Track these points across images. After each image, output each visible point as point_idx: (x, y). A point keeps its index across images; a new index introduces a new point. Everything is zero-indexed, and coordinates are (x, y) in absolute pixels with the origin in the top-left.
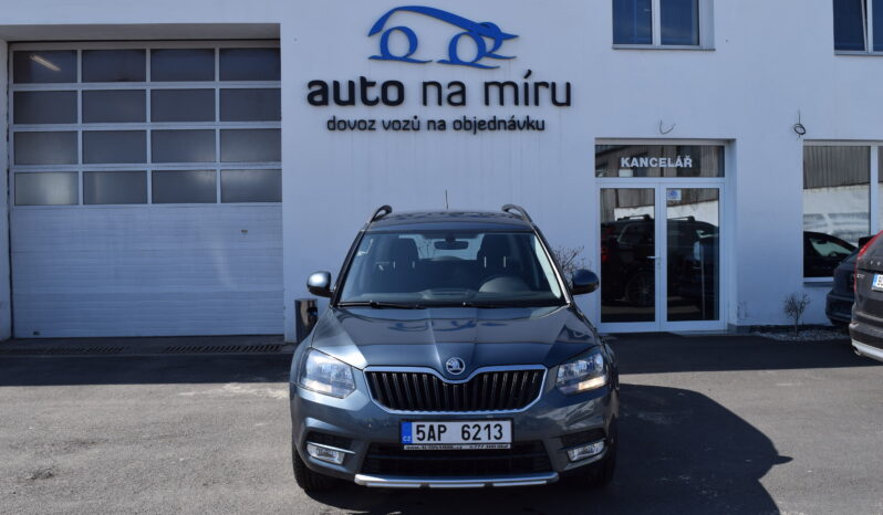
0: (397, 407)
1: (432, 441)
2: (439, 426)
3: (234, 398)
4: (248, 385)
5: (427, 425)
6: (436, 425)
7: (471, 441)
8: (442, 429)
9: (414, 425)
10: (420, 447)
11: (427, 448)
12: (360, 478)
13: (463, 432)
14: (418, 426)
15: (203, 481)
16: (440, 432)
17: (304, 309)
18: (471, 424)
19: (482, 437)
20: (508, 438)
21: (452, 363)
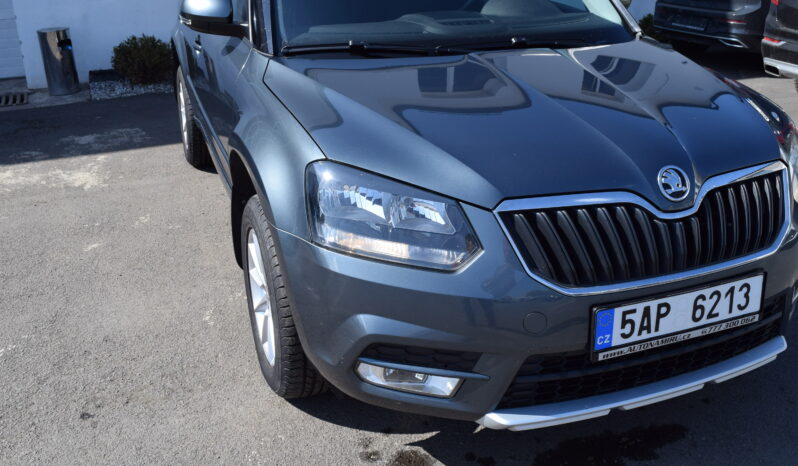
0: (583, 282)
1: (645, 335)
2: (660, 306)
3: (13, 194)
4: (23, 168)
5: (640, 307)
6: (653, 304)
7: (704, 321)
8: (663, 310)
9: (618, 312)
10: (626, 351)
11: (637, 348)
12: (496, 419)
13: (696, 307)
14: (625, 314)
15: (75, 408)
16: (660, 316)
17: (53, 42)
18: (707, 292)
19: (723, 311)
20: (755, 305)
21: (668, 178)
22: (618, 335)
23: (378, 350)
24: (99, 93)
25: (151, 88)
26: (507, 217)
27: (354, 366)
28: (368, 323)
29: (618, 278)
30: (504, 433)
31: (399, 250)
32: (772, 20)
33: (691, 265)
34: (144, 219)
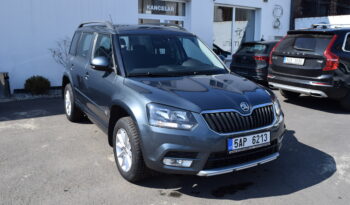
1: (241, 147)
2: (244, 139)
5: (239, 139)
6: (242, 138)
7: (256, 144)
9: (233, 140)
10: (236, 151)
11: (239, 151)
12: (203, 172)
13: (253, 140)
14: (235, 141)
16: (244, 142)
18: (256, 136)
19: (260, 141)
20: (269, 140)
21: (243, 105)
22: (234, 146)
23: (170, 154)
24: (19, 97)
25: (40, 96)
26: (204, 115)
27: (162, 160)
28: (166, 146)
29: (232, 131)
30: (204, 177)
31: (175, 125)
32: (270, 69)
33: (251, 128)
34: (60, 138)
